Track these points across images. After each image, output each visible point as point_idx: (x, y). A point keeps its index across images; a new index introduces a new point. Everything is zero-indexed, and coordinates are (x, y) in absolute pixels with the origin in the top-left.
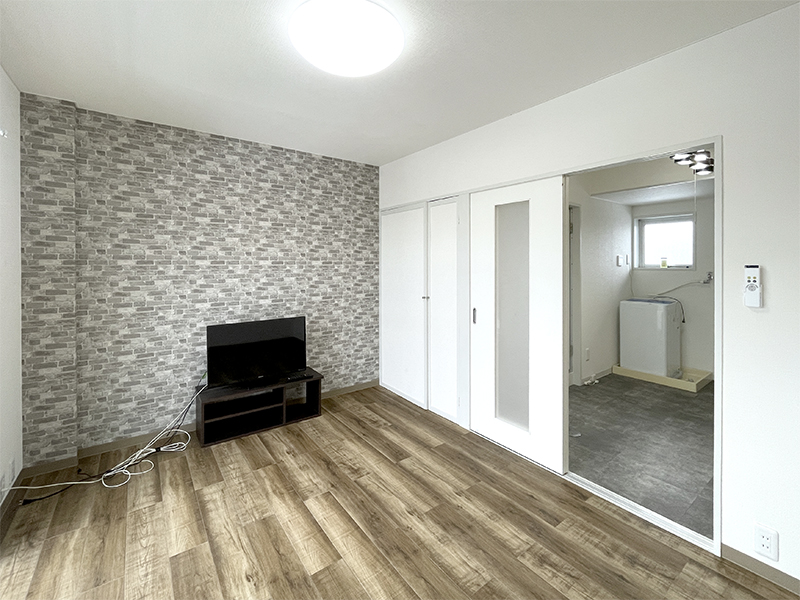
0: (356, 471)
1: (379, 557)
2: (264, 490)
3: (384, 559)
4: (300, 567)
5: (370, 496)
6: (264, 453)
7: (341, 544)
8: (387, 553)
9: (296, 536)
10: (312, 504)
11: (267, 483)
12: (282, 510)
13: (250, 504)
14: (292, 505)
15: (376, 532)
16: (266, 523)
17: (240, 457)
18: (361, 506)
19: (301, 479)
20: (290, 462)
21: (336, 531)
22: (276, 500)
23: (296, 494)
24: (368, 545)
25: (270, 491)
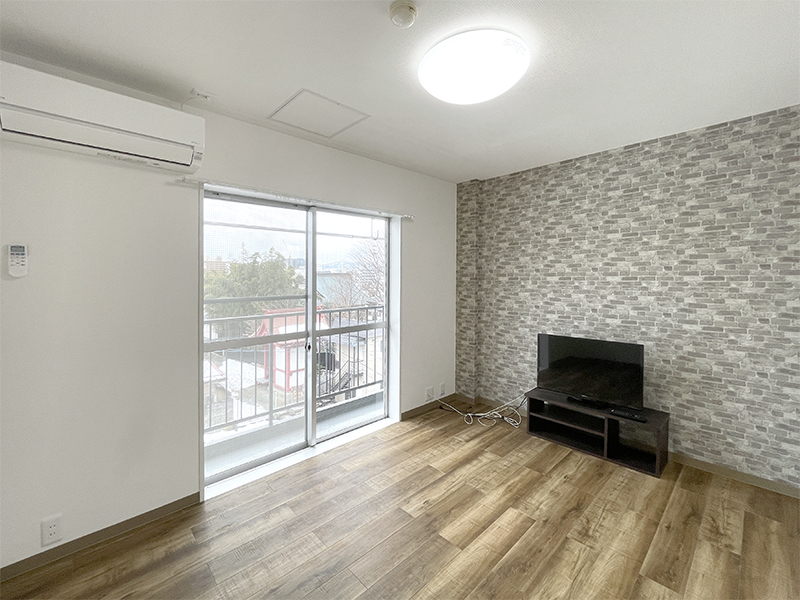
0: (584, 534)
1: (475, 579)
2: (508, 480)
3: (475, 584)
4: (443, 526)
5: (554, 556)
6: (552, 463)
7: (477, 546)
8: (482, 587)
9: (471, 514)
10: (511, 514)
11: (517, 479)
12: (492, 498)
13: (486, 479)
14: (501, 502)
15: (506, 572)
16: (476, 494)
17: (534, 454)
18: (534, 552)
19: (537, 497)
20: (555, 482)
21: (488, 538)
22: (501, 490)
23: (516, 499)
24: (484, 567)
25: (509, 484)
